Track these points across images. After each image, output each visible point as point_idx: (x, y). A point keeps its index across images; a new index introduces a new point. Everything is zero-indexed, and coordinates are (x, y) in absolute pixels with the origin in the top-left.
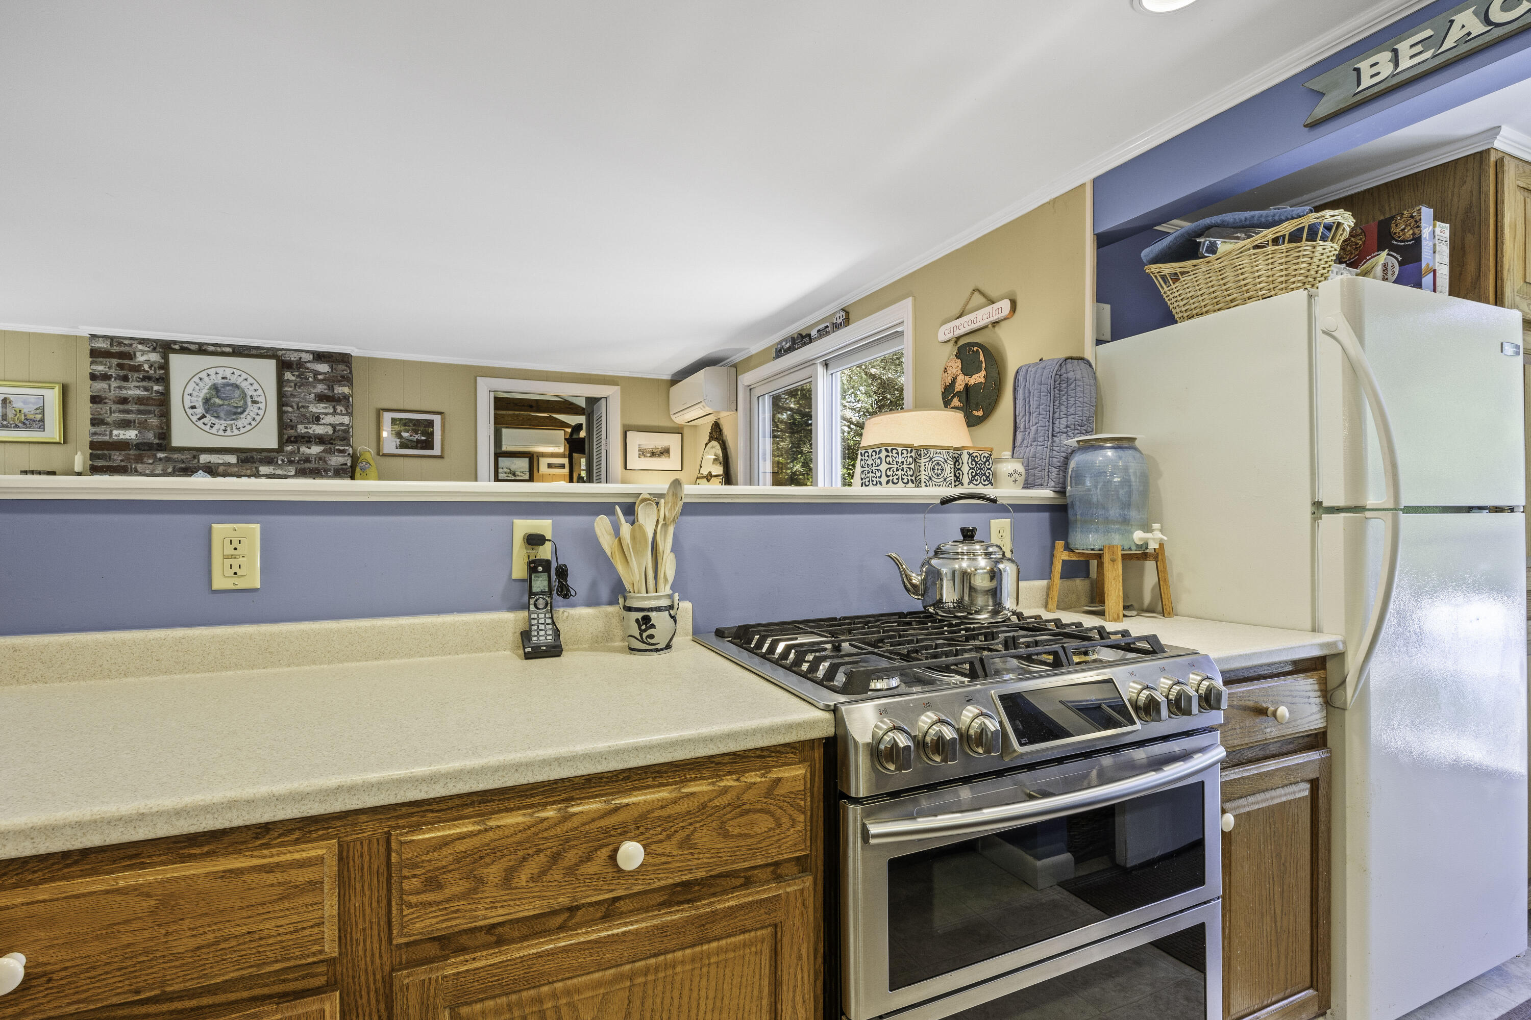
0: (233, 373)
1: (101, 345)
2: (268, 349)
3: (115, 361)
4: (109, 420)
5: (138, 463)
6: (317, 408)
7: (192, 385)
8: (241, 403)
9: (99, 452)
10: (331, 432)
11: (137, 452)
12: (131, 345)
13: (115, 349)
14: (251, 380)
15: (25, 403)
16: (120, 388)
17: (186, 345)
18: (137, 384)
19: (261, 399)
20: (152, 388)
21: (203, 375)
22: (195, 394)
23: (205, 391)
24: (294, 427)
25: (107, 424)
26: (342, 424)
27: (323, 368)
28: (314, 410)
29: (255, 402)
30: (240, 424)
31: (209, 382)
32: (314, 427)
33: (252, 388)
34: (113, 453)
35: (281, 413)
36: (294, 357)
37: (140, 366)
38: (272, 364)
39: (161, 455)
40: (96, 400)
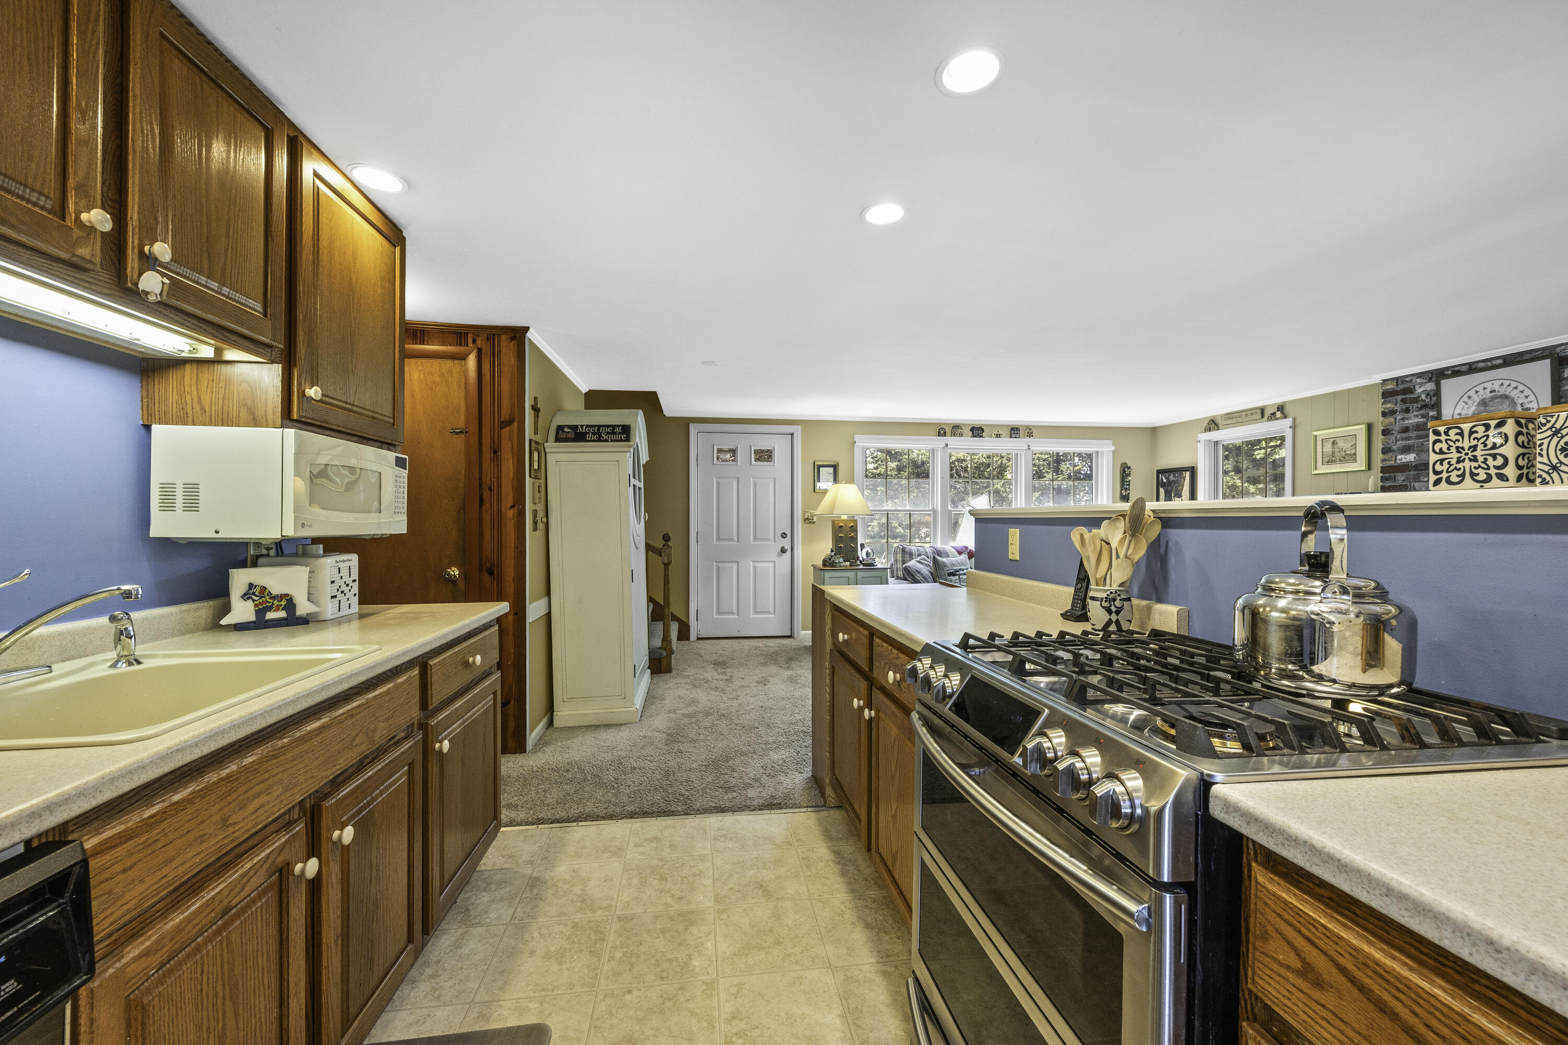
0: (1502, 384)
1: (1390, 386)
2: (1543, 349)
3: (1400, 398)
4: (1395, 448)
5: (1416, 482)
7: (1465, 399)
9: (1387, 475)
11: (1415, 473)
12: (1412, 381)
13: (1401, 387)
14: (1522, 387)
16: (1403, 419)
17: (1457, 369)
18: (1416, 413)
20: (1428, 414)
21: (1472, 393)
22: (1467, 411)
23: (1474, 407)
25: (1393, 451)
31: (1477, 399)
33: (1523, 395)
34: (1397, 474)
37: (1419, 397)
38: (1546, 365)
40: (1385, 432)
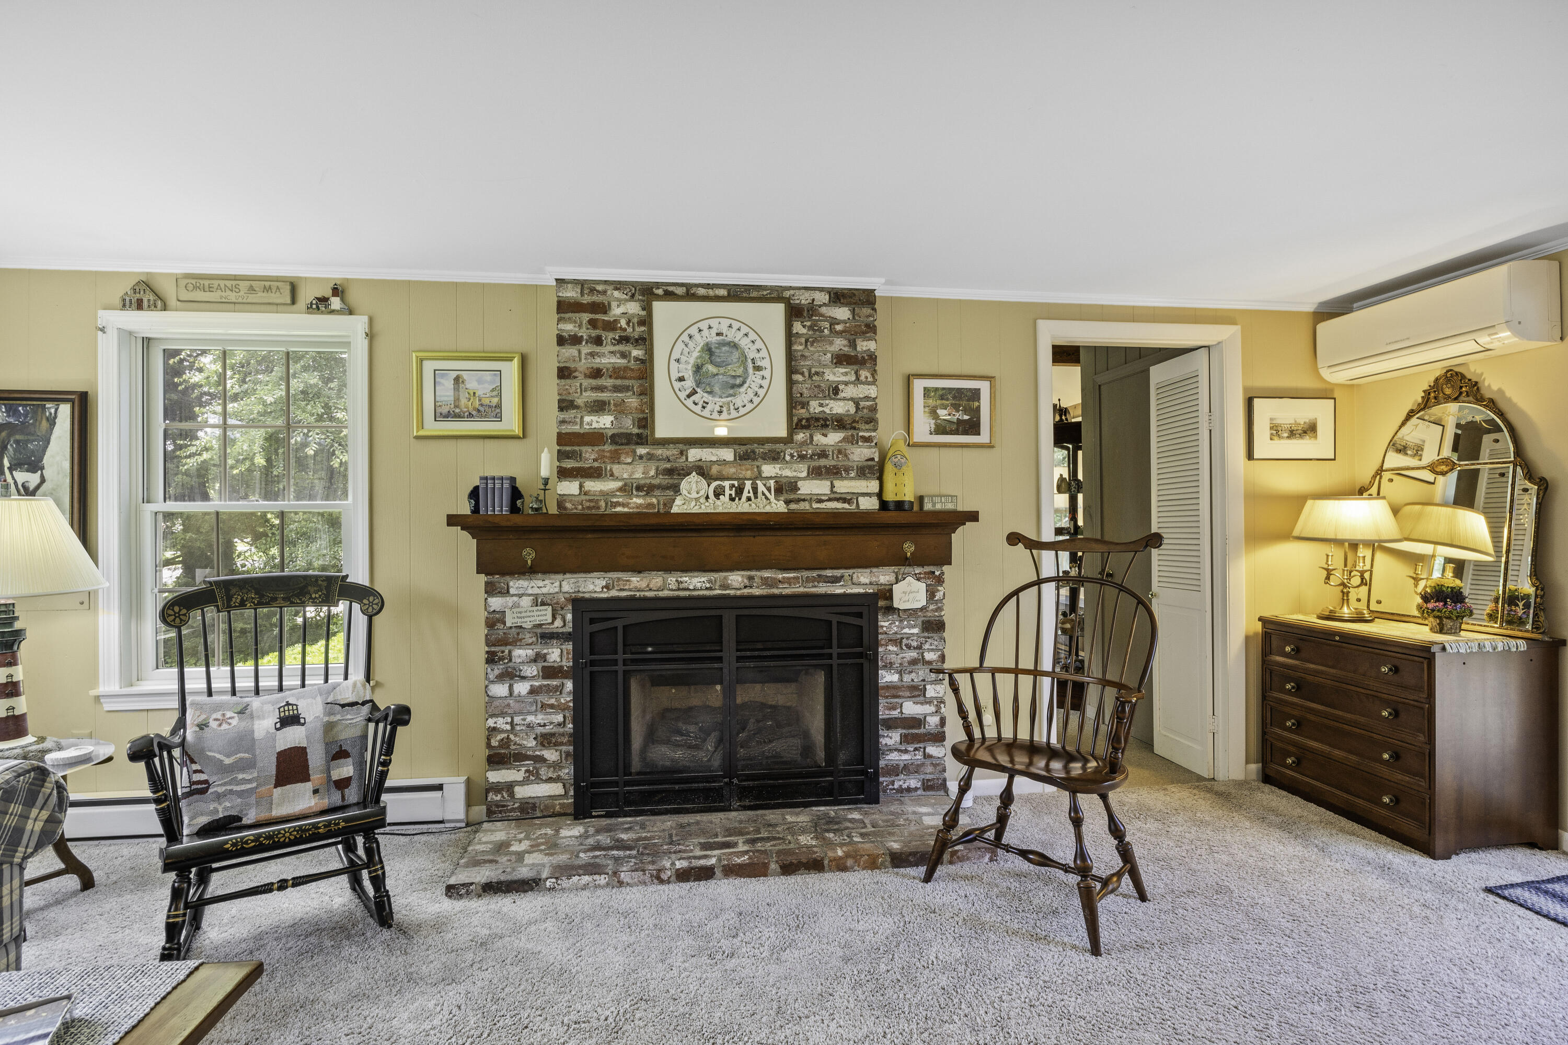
0: (730, 326)
1: (571, 293)
2: (772, 289)
3: (586, 317)
4: (580, 402)
5: (613, 463)
6: (836, 375)
7: (680, 346)
8: (740, 371)
9: (568, 448)
10: (853, 410)
11: (613, 448)
12: (604, 292)
13: (587, 299)
14: (752, 336)
15: (480, 381)
16: (592, 355)
17: (671, 289)
18: (613, 348)
19: (765, 363)
20: (630, 353)
21: (693, 331)
22: (683, 359)
23: (696, 354)
24: (805, 405)
25: (577, 407)
26: (867, 398)
27: (842, 313)
28: (832, 378)
29: (758, 368)
30: (738, 401)
31: (700, 341)
32: (832, 403)
33: (754, 348)
34: (584, 449)
35: (790, 383)
36: (803, 299)
37: (616, 321)
38: (778, 311)
39: (641, 451)
40: (564, 373)
